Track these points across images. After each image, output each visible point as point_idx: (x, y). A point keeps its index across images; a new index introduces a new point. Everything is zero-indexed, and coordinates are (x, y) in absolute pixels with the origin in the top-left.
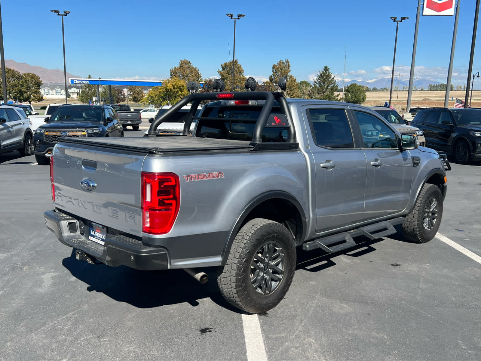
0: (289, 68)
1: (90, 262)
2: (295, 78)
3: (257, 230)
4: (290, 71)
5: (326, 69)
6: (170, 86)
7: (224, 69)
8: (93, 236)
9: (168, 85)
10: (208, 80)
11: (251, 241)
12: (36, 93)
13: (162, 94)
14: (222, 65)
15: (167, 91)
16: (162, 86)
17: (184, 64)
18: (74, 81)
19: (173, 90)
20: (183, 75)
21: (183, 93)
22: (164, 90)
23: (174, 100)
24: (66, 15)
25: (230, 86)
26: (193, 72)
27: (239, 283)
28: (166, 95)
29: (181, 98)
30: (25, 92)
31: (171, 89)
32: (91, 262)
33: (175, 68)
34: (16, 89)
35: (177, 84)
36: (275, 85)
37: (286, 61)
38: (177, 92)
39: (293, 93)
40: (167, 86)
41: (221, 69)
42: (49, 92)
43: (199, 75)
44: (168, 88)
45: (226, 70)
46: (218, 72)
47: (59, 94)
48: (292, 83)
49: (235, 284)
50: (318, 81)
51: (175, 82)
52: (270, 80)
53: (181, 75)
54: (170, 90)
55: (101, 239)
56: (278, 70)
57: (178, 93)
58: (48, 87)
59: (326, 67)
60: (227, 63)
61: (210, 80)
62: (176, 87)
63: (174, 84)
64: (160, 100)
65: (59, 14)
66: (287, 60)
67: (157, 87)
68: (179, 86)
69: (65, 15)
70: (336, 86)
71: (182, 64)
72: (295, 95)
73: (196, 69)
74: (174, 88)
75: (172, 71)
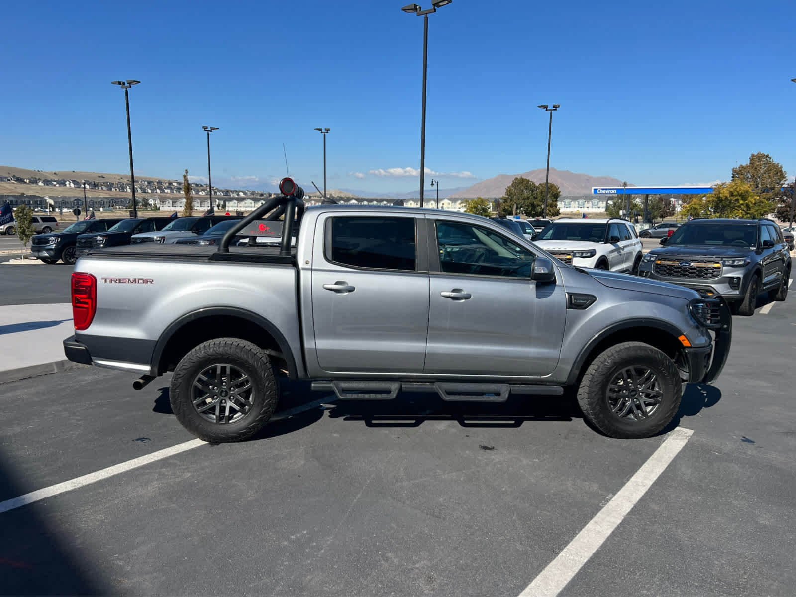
6: (726, 192)
9: (722, 192)
12: (551, 206)
15: (720, 200)
16: (714, 193)
18: (598, 190)
19: (730, 199)
20: (753, 176)
21: (746, 202)
22: (716, 199)
23: (731, 212)
24: (556, 110)
26: (771, 170)
30: (539, 206)
31: (726, 197)
33: (742, 166)
34: (527, 202)
35: (738, 190)
38: (737, 200)
40: (720, 193)
42: (584, 205)
43: (782, 174)
44: (721, 195)
47: (596, 207)
51: (736, 187)
53: (750, 177)
54: (723, 199)
57: (739, 202)
58: (570, 199)
62: (735, 193)
63: (732, 190)
65: (548, 109)
69: (554, 110)
71: (754, 159)
73: (778, 166)
74: (732, 195)
75: (734, 171)
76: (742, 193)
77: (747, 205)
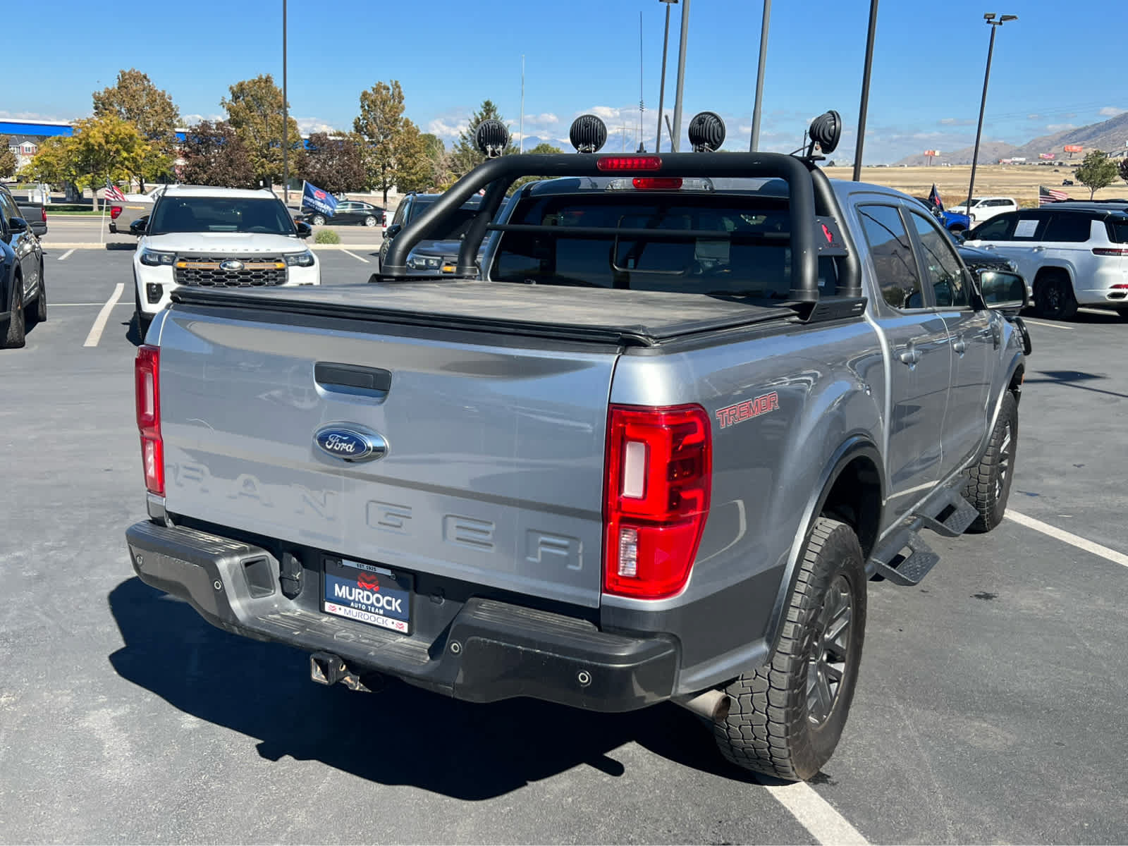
0: (400, 103)
1: (357, 688)
2: (417, 126)
3: (822, 550)
4: (403, 109)
5: (488, 107)
6: (96, 137)
7: (239, 97)
8: (344, 602)
9: (91, 134)
10: (200, 124)
11: (816, 584)
13: (75, 157)
14: (231, 88)
15: (90, 149)
16: (76, 137)
17: (132, 81)
19: (105, 147)
20: (129, 110)
21: (132, 154)
22: (82, 148)
25: (256, 139)
26: (155, 101)
27: (793, 707)
28: (86, 159)
29: (127, 167)
31: (100, 145)
32: (360, 688)
33: (108, 91)
35: (116, 132)
36: (369, 141)
37: (392, 85)
38: (117, 151)
39: (415, 164)
40: (88, 135)
41: (229, 97)
43: (172, 110)
44: (92, 141)
45: (243, 99)
46: (222, 103)
48: (409, 138)
49: (783, 711)
50: (470, 135)
51: (110, 127)
52: (356, 127)
53: (123, 111)
54: (96, 148)
55: (381, 612)
56: (375, 106)
57: (120, 155)
59: (488, 104)
60: (244, 82)
61: (203, 125)
62: (112, 139)
63: (107, 131)
64: (70, 172)
66: (396, 82)
67: (60, 138)
68: (120, 136)
70: (512, 148)
71: (124, 81)
72: (418, 169)
73: (163, 95)
74: (107, 142)
75: (98, 98)
76: (122, 138)
77: (134, 160)
